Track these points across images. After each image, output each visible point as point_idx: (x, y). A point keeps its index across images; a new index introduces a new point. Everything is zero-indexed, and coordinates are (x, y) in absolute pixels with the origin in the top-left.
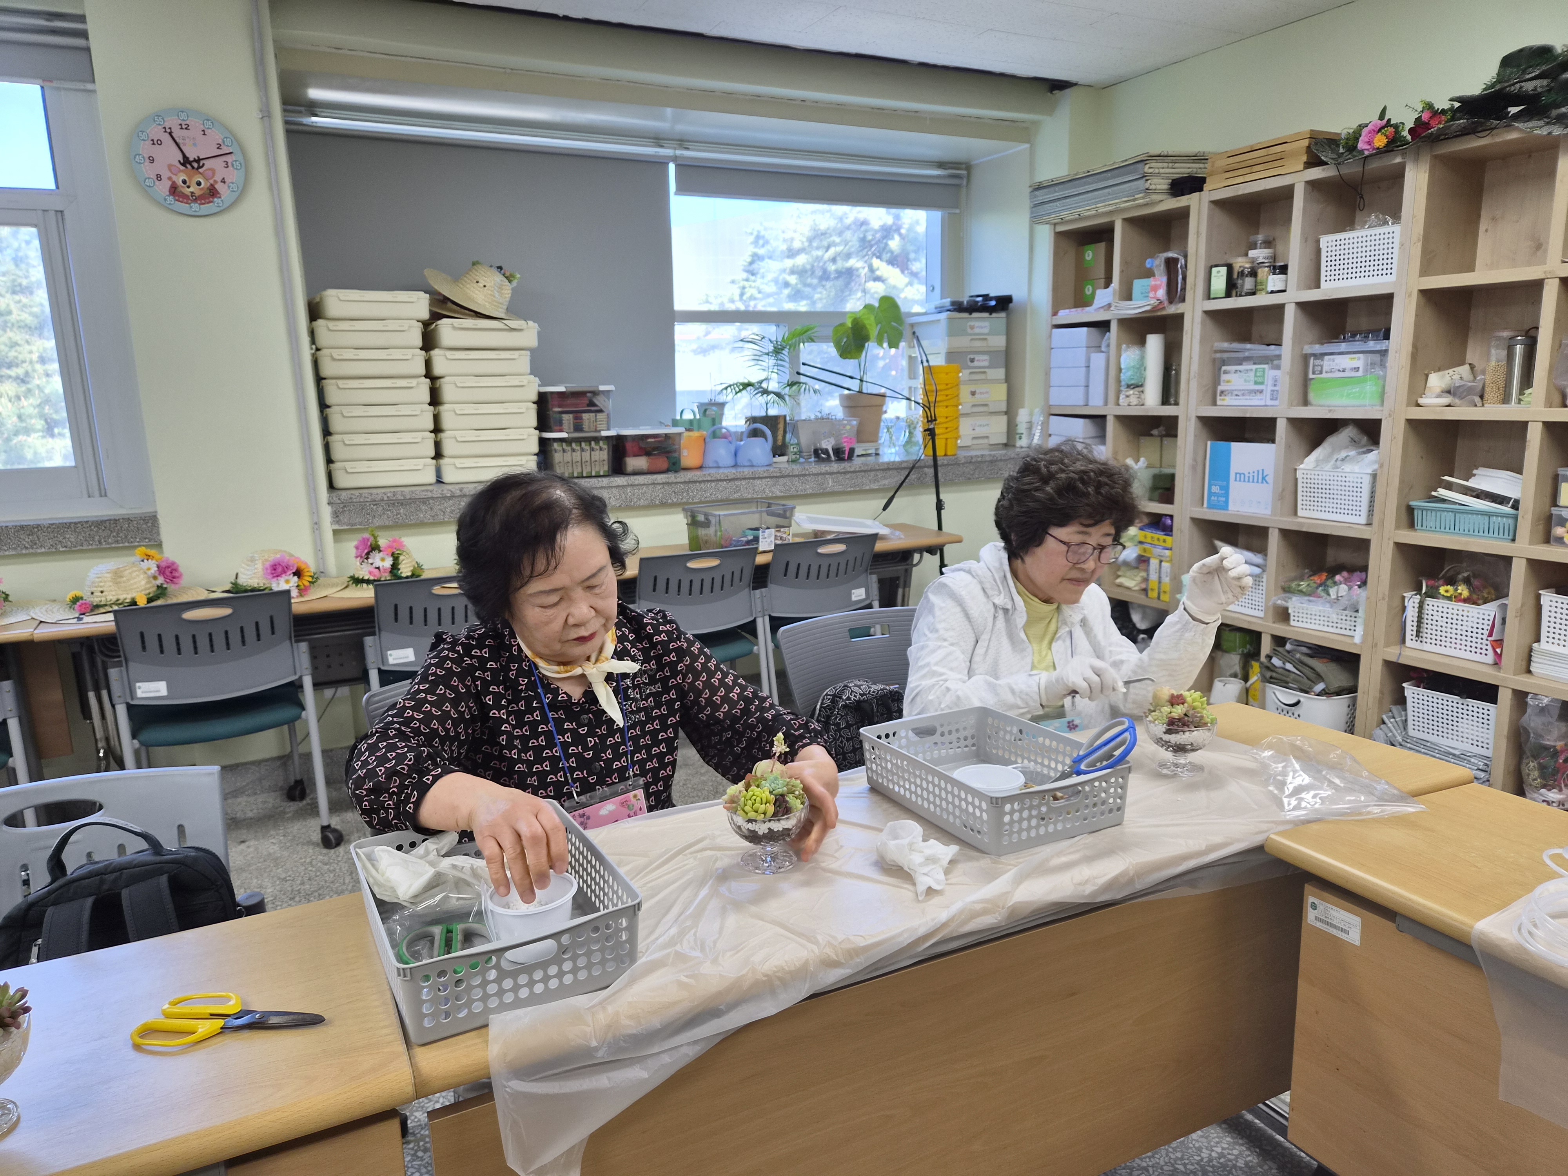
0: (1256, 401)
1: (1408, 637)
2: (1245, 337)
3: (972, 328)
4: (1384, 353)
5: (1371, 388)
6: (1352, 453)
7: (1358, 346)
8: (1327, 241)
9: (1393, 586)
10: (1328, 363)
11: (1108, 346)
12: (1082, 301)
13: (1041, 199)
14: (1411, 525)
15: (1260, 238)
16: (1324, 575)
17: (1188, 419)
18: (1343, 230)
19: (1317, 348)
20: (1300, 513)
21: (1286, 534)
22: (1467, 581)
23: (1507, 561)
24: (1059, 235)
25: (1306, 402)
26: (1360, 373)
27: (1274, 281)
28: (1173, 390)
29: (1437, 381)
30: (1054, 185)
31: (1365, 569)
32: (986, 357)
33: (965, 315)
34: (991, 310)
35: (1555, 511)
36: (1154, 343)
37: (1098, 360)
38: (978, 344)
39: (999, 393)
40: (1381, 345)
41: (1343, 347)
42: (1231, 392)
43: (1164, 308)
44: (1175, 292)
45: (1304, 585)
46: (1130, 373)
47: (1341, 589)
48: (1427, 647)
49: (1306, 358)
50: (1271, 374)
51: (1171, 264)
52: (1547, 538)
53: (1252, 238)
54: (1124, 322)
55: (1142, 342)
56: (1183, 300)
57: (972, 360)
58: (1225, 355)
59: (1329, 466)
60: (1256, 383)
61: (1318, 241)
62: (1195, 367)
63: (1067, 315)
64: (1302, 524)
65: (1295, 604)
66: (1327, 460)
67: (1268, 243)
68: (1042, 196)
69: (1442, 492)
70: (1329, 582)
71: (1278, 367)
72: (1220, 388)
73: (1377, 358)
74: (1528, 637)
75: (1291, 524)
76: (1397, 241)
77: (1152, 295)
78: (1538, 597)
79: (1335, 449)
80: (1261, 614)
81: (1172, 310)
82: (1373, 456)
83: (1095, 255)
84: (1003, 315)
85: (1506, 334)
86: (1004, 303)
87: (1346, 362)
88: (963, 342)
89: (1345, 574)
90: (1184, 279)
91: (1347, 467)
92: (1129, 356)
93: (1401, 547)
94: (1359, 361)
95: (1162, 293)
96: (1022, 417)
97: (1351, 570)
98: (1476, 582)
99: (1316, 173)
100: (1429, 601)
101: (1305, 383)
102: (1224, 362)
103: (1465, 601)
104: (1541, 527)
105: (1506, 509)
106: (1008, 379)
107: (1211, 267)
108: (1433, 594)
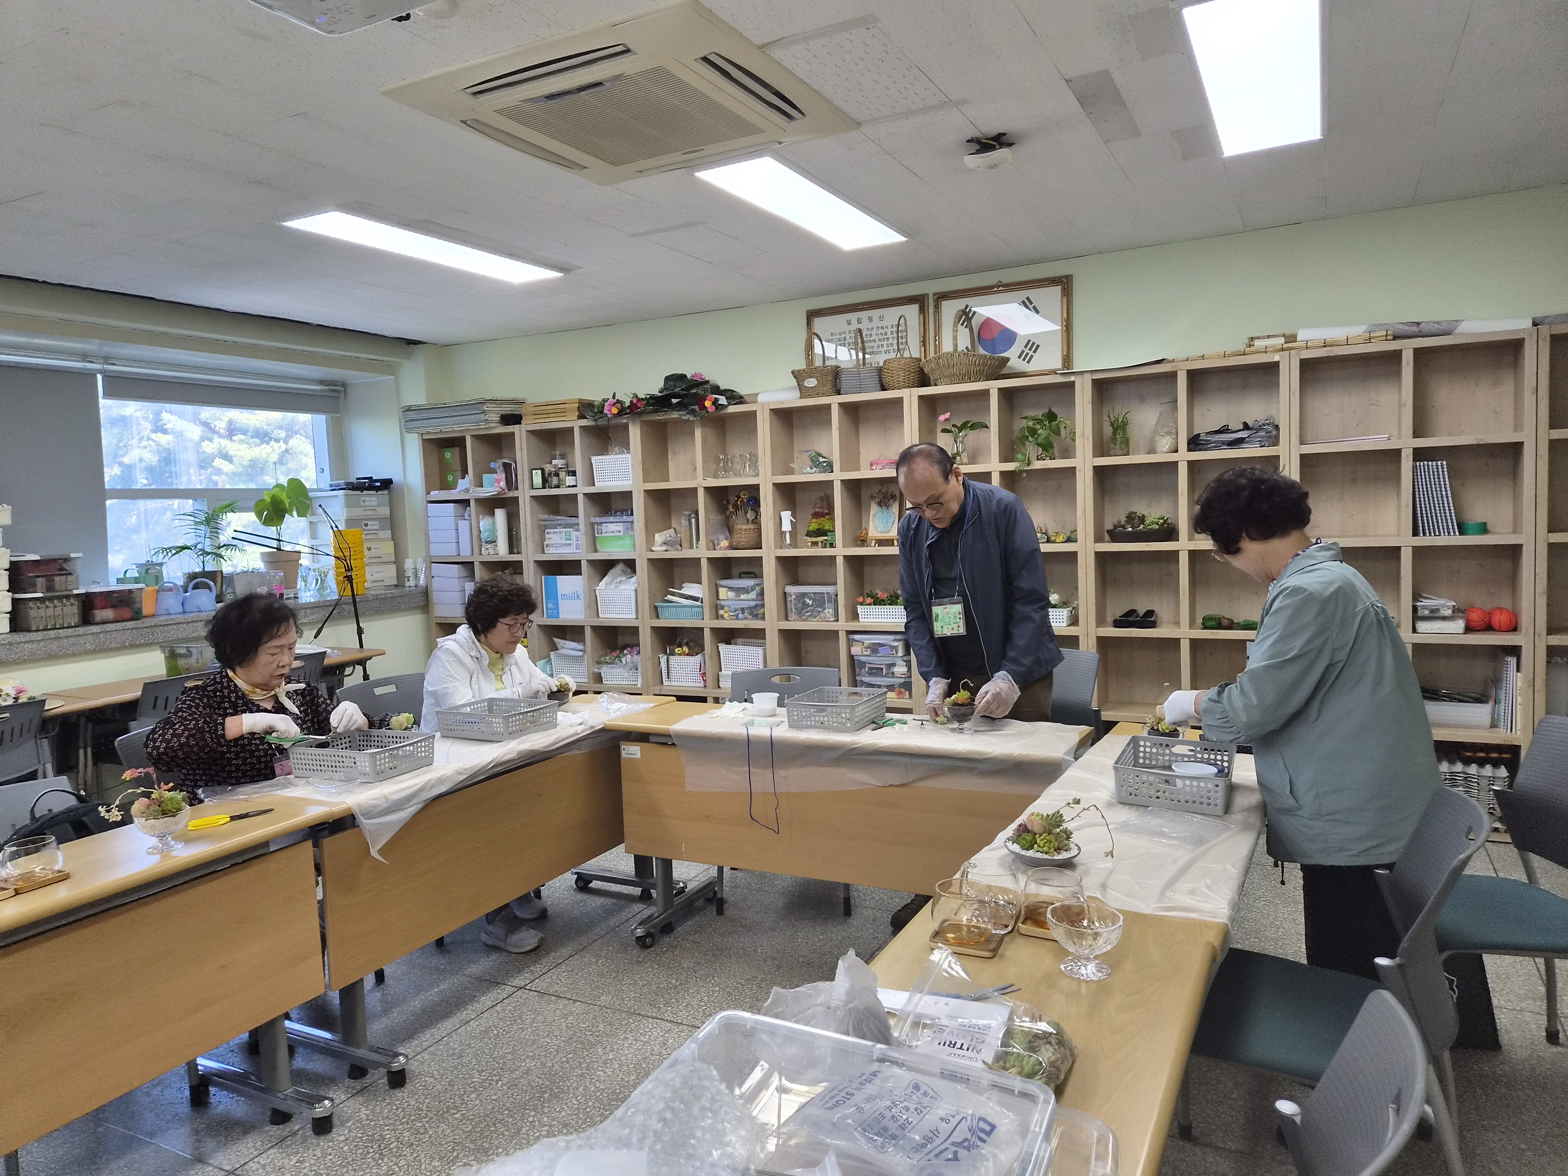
0: (567, 550)
1: (664, 680)
2: (556, 512)
3: (364, 502)
4: (632, 522)
5: (628, 541)
6: (624, 578)
7: (618, 519)
8: (594, 459)
9: (653, 652)
10: (604, 527)
11: (470, 515)
12: (446, 486)
13: (411, 417)
14: (658, 617)
15: (558, 452)
16: (618, 652)
17: (528, 562)
18: (603, 455)
19: (598, 520)
20: (601, 616)
21: (594, 628)
22: (687, 644)
23: (702, 629)
24: (426, 442)
25: (596, 551)
26: (621, 534)
27: (570, 480)
28: (515, 543)
29: (659, 538)
30: (419, 409)
31: (638, 645)
32: (377, 523)
33: (359, 492)
34: (377, 489)
35: (718, 602)
36: (500, 514)
37: (464, 525)
38: (370, 513)
39: (388, 548)
40: (630, 519)
41: (611, 519)
42: (552, 545)
43: (505, 494)
44: (511, 484)
45: (608, 658)
46: (487, 534)
47: (627, 658)
48: (673, 684)
49: (593, 525)
50: (574, 534)
51: (507, 467)
52: (718, 617)
53: (553, 452)
54: (479, 501)
55: (492, 514)
56: (517, 489)
57: (366, 525)
58: (546, 523)
59: (613, 587)
60: (567, 539)
61: (590, 459)
62: (529, 531)
63: (435, 495)
64: (602, 622)
65: (605, 671)
66: (611, 584)
67: (563, 456)
68: (412, 416)
69: (670, 597)
70: (621, 655)
71: (578, 530)
72: (545, 543)
73: (629, 525)
74: (717, 669)
75: (596, 622)
76: (630, 462)
77: (496, 484)
78: (718, 647)
79: (615, 578)
80: (586, 680)
81: (511, 494)
82: (634, 579)
83: (452, 455)
84: (386, 492)
85: (687, 513)
86: (386, 484)
87: (613, 527)
88: (358, 512)
89: (629, 649)
90: (516, 476)
91: (622, 587)
92: (485, 523)
93: (654, 629)
94: (620, 527)
95: (503, 484)
96: (409, 564)
97: (632, 647)
98: (691, 644)
99: (584, 422)
100: (671, 657)
101: (594, 539)
102: (546, 527)
103: (687, 655)
104: (714, 611)
105: (698, 603)
106: (393, 538)
107: (532, 470)
108: (672, 653)
